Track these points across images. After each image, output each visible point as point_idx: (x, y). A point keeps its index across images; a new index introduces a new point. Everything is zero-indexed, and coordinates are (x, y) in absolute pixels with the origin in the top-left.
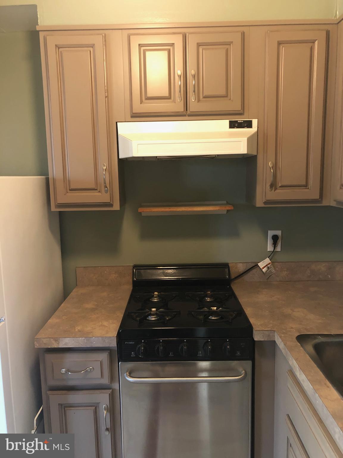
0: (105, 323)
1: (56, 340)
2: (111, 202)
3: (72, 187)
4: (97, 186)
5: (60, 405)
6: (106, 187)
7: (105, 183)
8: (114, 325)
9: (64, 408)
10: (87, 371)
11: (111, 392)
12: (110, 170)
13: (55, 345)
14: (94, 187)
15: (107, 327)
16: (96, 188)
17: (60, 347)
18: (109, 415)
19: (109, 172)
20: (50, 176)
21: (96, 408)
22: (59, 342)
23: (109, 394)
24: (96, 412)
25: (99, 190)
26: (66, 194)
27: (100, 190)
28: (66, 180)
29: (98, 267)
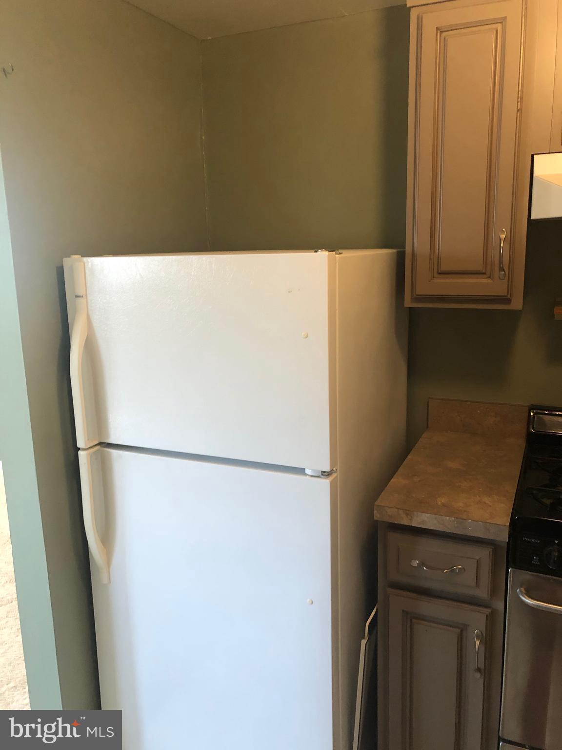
0: (487, 500)
1: (408, 513)
2: (509, 296)
3: (444, 268)
4: (486, 269)
5: (405, 613)
6: (502, 269)
7: (501, 262)
8: (503, 505)
9: (411, 618)
10: (453, 571)
11: (490, 613)
12: (511, 240)
13: (405, 522)
14: (480, 268)
15: (490, 506)
16: (484, 271)
17: (413, 525)
18: (483, 649)
19: (510, 243)
20: (408, 249)
21: (462, 631)
22: (412, 517)
23: (487, 615)
24: (461, 638)
25: (488, 273)
26: (431, 280)
27: (491, 274)
28: (434, 255)
29: (467, 401)
